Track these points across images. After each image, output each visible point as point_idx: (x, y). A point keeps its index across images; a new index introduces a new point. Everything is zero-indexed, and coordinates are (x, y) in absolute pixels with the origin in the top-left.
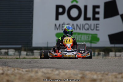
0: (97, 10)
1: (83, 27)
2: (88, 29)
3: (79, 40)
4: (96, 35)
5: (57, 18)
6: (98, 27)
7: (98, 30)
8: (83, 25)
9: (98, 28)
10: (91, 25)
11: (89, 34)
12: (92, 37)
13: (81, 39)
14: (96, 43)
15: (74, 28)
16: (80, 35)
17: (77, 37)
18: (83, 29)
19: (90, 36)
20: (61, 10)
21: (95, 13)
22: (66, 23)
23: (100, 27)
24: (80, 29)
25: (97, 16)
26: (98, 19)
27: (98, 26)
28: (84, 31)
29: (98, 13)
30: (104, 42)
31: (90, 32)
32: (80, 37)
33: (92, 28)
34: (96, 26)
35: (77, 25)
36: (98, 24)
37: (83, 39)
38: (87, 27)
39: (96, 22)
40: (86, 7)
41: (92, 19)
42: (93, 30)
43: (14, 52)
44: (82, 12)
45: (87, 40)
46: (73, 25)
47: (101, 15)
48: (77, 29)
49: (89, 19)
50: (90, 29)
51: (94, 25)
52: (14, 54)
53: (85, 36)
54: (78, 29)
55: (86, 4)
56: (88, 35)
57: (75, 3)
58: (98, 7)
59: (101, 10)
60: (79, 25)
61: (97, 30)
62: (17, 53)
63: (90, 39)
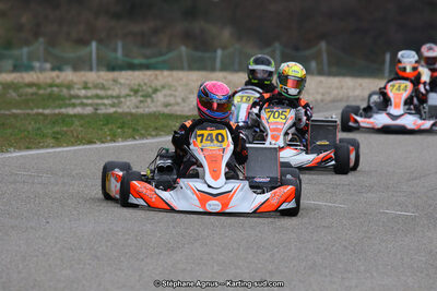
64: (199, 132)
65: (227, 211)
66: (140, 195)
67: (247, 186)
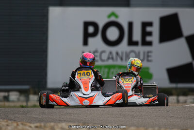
0: (148, 29)
4: (148, 68)
5: (85, 43)
6: (150, 56)
7: (151, 61)
8: (126, 53)
9: (150, 59)
10: (139, 53)
14: (146, 81)
15: (112, 58)
16: (123, 70)
18: (126, 60)
20: (91, 29)
21: (145, 34)
22: (100, 50)
24: (122, 59)
25: (148, 39)
26: (150, 44)
27: (150, 54)
29: (150, 34)
30: (160, 80)
33: (141, 58)
34: (148, 56)
35: (117, 53)
36: (151, 52)
39: (147, 48)
40: (131, 25)
41: (140, 43)
42: (143, 61)
43: (17, 97)
46: (111, 53)
47: (155, 38)
48: (117, 59)
49: (136, 44)
51: (144, 53)
52: (19, 100)
54: (119, 59)
55: (131, 20)
57: (113, 19)
58: (150, 24)
59: (155, 30)
60: (120, 53)
61: (148, 61)
62: (22, 98)
64: (79, 72)
65: (92, 104)
66: (53, 100)
67: (101, 93)
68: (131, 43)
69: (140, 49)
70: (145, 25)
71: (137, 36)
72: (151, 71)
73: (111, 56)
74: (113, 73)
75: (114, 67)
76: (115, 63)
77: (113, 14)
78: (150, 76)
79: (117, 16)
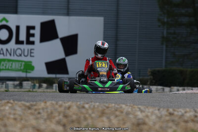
0: (32, 32)
1: (15, 52)
2: (20, 55)
3: (10, 68)
4: (31, 62)
6: (33, 53)
7: (33, 56)
9: (32, 55)
10: (24, 50)
11: (22, 61)
12: (25, 65)
13: (11, 67)
14: (30, 72)
15: (3, 54)
16: (11, 63)
17: (6, 64)
18: (14, 55)
19: (23, 63)
21: (29, 35)
23: (35, 53)
24: (10, 55)
25: (31, 39)
26: (33, 43)
27: (32, 51)
28: (15, 58)
29: (33, 35)
30: (41, 71)
31: (23, 58)
32: (10, 65)
33: (26, 54)
34: (31, 52)
35: (7, 50)
36: (33, 49)
37: (14, 67)
38: (19, 52)
39: (30, 47)
40: (18, 28)
41: (25, 42)
42: (27, 56)
44: (13, 34)
45: (19, 68)
47: (37, 38)
48: (6, 55)
49: (22, 43)
50: (23, 55)
51: (28, 50)
53: (17, 63)
54: (8, 54)
55: (18, 24)
56: (20, 63)
57: (4, 23)
58: (33, 28)
60: (9, 50)
61: (31, 56)
63: (22, 68)
68: (18, 42)
69: (25, 47)
70: (29, 28)
71: (23, 37)
72: (33, 64)
73: (2, 52)
74: (3, 65)
75: (4, 60)
76: (5, 57)
77: (4, 19)
78: (32, 68)
79: (7, 21)
